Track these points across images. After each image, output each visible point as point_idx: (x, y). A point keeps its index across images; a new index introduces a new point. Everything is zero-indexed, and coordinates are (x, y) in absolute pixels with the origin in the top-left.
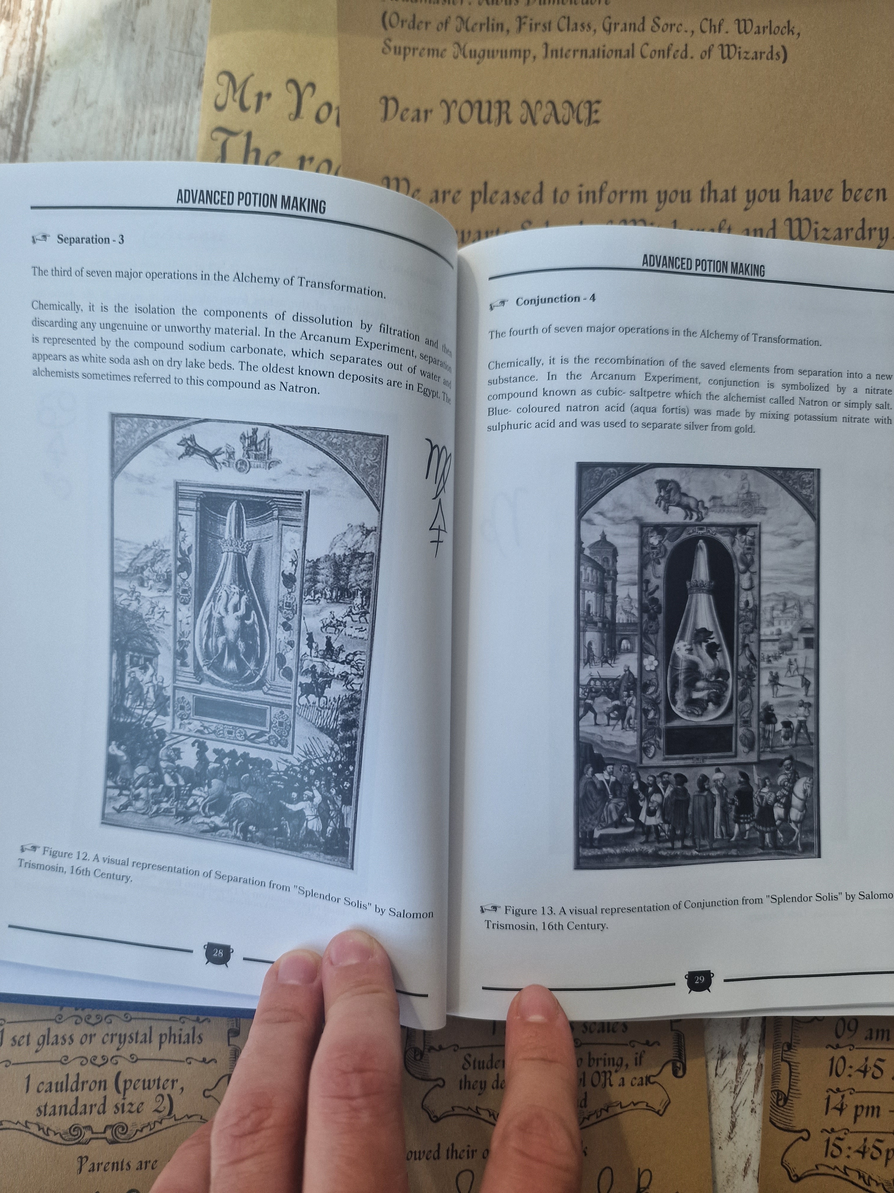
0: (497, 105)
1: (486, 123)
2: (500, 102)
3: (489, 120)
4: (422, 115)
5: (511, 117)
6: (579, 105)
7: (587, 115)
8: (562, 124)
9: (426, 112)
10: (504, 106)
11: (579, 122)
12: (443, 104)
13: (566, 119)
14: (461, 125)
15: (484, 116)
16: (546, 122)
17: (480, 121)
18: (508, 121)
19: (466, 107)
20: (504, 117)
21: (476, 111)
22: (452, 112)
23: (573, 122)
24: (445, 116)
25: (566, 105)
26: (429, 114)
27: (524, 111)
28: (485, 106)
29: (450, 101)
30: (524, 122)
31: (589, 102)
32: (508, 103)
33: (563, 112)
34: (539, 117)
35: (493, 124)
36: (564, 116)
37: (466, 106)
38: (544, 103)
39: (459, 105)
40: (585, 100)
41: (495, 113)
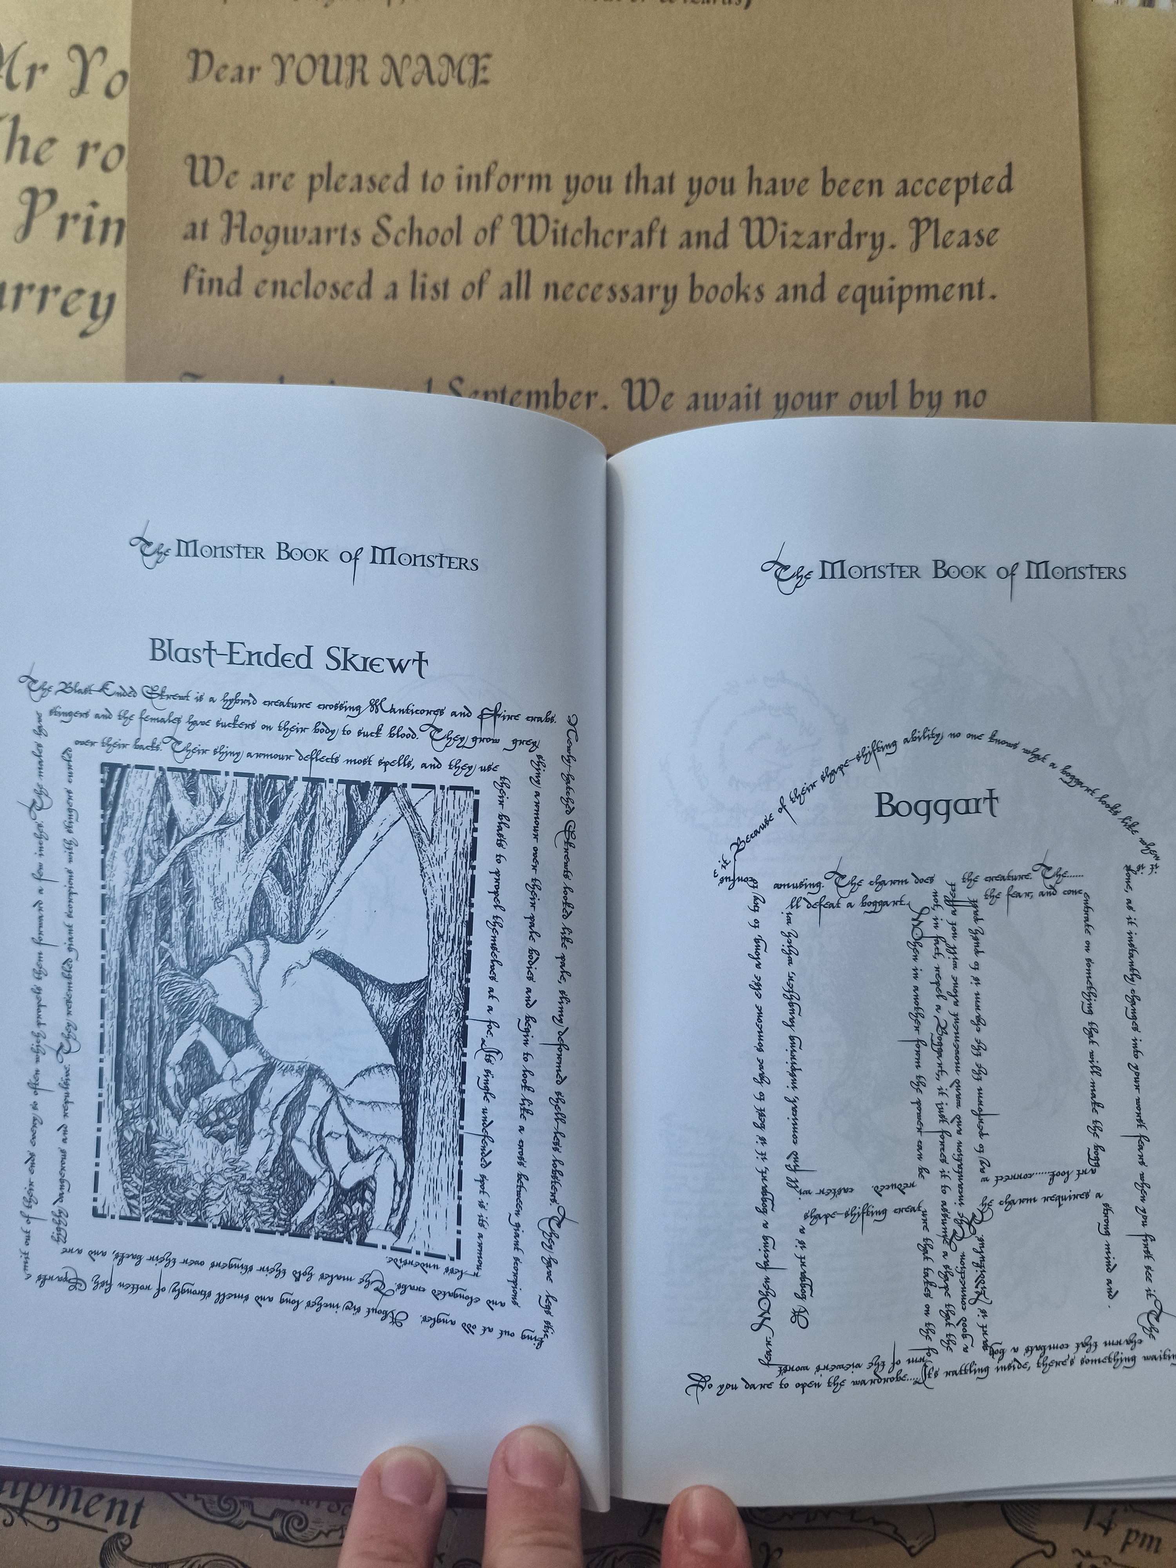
0: (350, 61)
1: (334, 85)
2: (353, 58)
3: (337, 81)
4: (246, 74)
5: (367, 77)
6: (461, 61)
7: (472, 73)
8: (437, 85)
9: (252, 70)
10: (359, 62)
11: (461, 81)
12: (276, 60)
13: (443, 79)
14: (299, 86)
15: (331, 75)
16: (415, 83)
17: (325, 81)
18: (364, 82)
19: (307, 64)
20: (358, 76)
21: (320, 69)
22: (287, 71)
23: (453, 82)
24: (278, 75)
25: (444, 61)
26: (256, 73)
27: (387, 68)
28: (333, 63)
29: (284, 56)
30: (385, 83)
31: (476, 57)
32: (364, 58)
33: (439, 69)
34: (406, 77)
35: (343, 85)
36: (440, 75)
37: (309, 62)
38: (414, 57)
39: (297, 60)
40: (470, 51)
41: (346, 71)
